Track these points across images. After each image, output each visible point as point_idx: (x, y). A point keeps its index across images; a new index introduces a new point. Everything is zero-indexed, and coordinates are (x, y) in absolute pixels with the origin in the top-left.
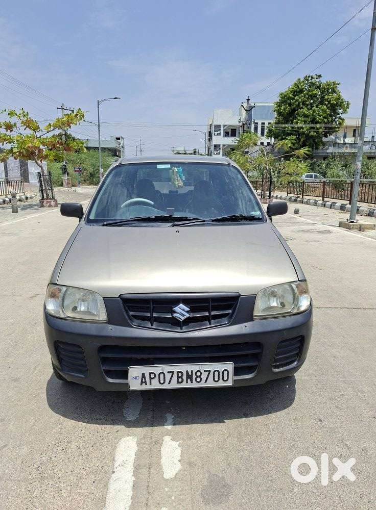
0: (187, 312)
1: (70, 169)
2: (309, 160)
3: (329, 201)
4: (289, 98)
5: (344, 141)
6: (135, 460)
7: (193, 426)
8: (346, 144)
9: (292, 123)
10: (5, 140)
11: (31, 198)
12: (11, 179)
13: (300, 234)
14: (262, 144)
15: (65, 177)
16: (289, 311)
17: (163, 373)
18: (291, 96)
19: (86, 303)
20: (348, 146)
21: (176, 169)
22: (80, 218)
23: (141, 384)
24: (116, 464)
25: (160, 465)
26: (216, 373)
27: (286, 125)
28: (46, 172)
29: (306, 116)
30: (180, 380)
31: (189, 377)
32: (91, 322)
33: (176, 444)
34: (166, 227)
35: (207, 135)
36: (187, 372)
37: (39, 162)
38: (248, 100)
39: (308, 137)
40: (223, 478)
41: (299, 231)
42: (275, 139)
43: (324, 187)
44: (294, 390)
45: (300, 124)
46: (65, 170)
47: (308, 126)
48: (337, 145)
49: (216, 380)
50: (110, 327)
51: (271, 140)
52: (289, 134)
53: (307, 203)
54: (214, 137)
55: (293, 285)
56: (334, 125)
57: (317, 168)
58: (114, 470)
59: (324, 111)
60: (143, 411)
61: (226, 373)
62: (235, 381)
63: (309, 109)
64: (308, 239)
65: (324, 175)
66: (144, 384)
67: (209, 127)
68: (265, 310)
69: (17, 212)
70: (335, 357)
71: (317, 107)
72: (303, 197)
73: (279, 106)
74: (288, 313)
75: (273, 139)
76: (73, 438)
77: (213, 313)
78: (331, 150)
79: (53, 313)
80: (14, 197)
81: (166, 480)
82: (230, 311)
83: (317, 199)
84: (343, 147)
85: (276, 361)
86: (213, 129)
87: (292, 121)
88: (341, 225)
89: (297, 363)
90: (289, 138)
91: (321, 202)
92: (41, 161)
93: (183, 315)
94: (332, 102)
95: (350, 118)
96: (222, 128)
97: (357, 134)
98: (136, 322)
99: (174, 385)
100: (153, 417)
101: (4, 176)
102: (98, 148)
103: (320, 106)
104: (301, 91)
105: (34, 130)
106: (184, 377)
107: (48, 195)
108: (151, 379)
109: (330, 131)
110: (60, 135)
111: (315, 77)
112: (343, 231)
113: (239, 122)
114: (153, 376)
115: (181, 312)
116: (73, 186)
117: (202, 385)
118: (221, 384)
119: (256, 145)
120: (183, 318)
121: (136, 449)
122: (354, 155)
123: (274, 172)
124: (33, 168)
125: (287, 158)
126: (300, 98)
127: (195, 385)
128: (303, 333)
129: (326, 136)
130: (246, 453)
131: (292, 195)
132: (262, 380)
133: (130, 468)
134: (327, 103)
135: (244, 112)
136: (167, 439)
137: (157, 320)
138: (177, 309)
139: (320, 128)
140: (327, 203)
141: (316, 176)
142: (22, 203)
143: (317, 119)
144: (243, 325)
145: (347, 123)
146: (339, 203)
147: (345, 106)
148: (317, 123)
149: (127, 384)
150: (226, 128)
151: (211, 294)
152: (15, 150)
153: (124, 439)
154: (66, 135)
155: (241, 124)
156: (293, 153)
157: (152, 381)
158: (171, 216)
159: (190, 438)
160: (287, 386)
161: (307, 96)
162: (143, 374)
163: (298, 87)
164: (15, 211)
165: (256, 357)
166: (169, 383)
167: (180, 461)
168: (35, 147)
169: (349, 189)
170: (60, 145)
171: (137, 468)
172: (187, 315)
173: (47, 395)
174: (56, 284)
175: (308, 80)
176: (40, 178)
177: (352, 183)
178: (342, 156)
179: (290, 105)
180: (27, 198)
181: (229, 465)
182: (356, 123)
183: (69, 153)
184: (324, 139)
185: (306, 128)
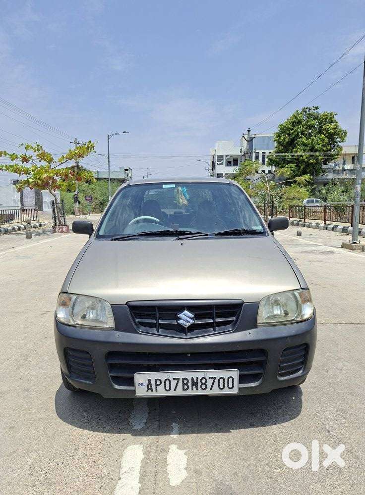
0: (192, 318)
1: (82, 198)
2: (309, 186)
3: (331, 224)
4: (288, 129)
5: (343, 167)
6: (141, 467)
7: (199, 435)
8: (345, 170)
9: (292, 152)
10: (22, 171)
11: (45, 225)
12: (27, 208)
13: (303, 255)
14: (263, 171)
15: (77, 206)
16: (293, 318)
17: (168, 379)
18: (290, 126)
19: (95, 311)
20: (347, 172)
21: (180, 188)
22: (90, 235)
23: (147, 391)
24: (123, 471)
25: (165, 472)
26: (222, 381)
27: (286, 154)
28: (59, 201)
29: (305, 145)
30: (186, 387)
31: (195, 384)
32: (100, 329)
33: (182, 452)
34: (171, 241)
35: (211, 164)
36: (192, 378)
37: (53, 191)
38: (249, 131)
39: (308, 164)
40: (230, 487)
41: (302, 252)
42: (276, 167)
43: (325, 212)
44: (301, 401)
45: (299, 152)
46: (76, 199)
47: (307, 154)
48: (337, 172)
49: (222, 387)
50: (118, 333)
51: (272, 168)
52: (289, 162)
53: (309, 226)
54: (217, 167)
55: (296, 293)
56: (333, 153)
57: (318, 194)
58: (121, 477)
59: (323, 140)
60: (150, 420)
61: (231, 380)
62: (240, 389)
63: (307, 139)
64: (311, 260)
65: (325, 200)
66: (150, 391)
67: (212, 157)
68: (268, 318)
69: (31, 238)
70: (341, 370)
71: (315, 137)
72: (305, 221)
73: (279, 136)
74: (292, 320)
75: (274, 167)
76: (80, 445)
77: (217, 320)
78: (331, 176)
79: (63, 320)
80: (29, 223)
81: (172, 487)
82: (234, 319)
83: (319, 222)
84: (343, 173)
85: (281, 369)
86: (216, 158)
87: (291, 150)
88: (344, 246)
89: (302, 372)
90: (289, 165)
91: (323, 225)
92: (54, 191)
93: (188, 322)
94: (330, 131)
95: (349, 146)
96: (224, 158)
97: (355, 161)
98: (142, 329)
99: (180, 392)
100: (159, 426)
101: (20, 204)
102: (108, 179)
103: (319, 135)
104: (300, 122)
105: (48, 162)
106: (190, 384)
107: (60, 222)
108: (157, 385)
109: (329, 158)
110: (73, 167)
111: (313, 108)
112: (346, 252)
113: (241, 152)
114: (158, 383)
115: (186, 319)
116: (84, 214)
117: (208, 392)
118: (227, 391)
119: (257, 172)
120: (188, 325)
121: (142, 456)
122: (353, 181)
123: (275, 198)
124: (47, 197)
125: (288, 184)
126: (299, 129)
127: (200, 392)
128: (307, 340)
129: (325, 163)
130: (252, 462)
131: (294, 219)
132: (268, 389)
133: (136, 475)
134: (325, 132)
135: (245, 142)
136: (173, 448)
137: (162, 326)
138: (181, 315)
139: (320, 156)
140: (329, 226)
141: (317, 201)
142: (36, 230)
143: (316, 147)
144: (247, 332)
145: (345, 150)
146: (341, 225)
147: (343, 135)
148: (316, 151)
149: (133, 391)
150: (228, 157)
151: (214, 301)
152: (30, 180)
153: (129, 447)
154: (78, 166)
155: (243, 153)
156: (294, 179)
157: (159, 388)
158: (176, 231)
159: (197, 447)
160: (294, 398)
161: (305, 126)
162: (149, 381)
163: (296, 118)
164: (29, 237)
165: (261, 364)
166: (175, 390)
167: (186, 469)
168: (50, 178)
169: (351, 213)
170: (73, 175)
171: (143, 476)
172: (192, 322)
173: (56, 404)
174: (67, 293)
175: (305, 112)
176: (53, 205)
177: (353, 206)
178: (342, 182)
179: (289, 135)
180: (40, 225)
181: (235, 473)
182: (354, 150)
183: (80, 183)
184: (324, 167)
185: (305, 156)
